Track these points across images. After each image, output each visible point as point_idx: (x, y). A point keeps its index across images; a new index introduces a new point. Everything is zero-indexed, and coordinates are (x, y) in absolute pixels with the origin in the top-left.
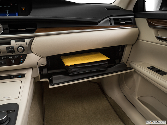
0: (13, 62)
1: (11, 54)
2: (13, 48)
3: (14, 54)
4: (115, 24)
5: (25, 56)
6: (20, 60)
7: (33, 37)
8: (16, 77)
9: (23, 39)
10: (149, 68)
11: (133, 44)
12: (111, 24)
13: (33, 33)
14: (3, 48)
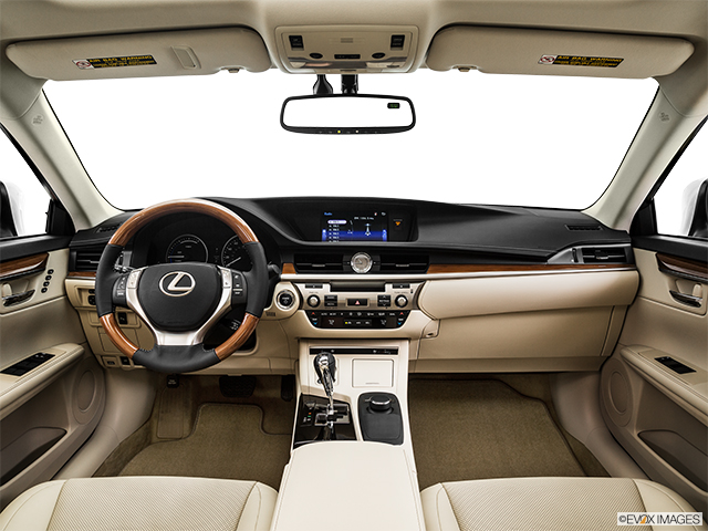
0: (384, 322)
1: (384, 308)
2: (388, 298)
3: (389, 308)
4: (586, 260)
5: (406, 314)
6: (397, 321)
7: (424, 280)
8: (380, 352)
9: (406, 283)
10: (658, 360)
11: (629, 307)
12: (576, 261)
13: (425, 273)
14: (372, 296)
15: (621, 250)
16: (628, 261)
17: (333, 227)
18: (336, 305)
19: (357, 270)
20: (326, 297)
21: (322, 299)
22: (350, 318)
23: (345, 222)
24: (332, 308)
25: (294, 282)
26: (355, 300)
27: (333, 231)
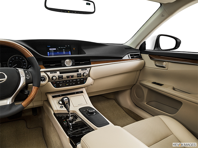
0: (79, 83)
1: (79, 78)
2: (80, 74)
3: (81, 78)
4: (131, 58)
5: (86, 80)
6: (84, 82)
7: (90, 67)
8: (77, 93)
9: (85, 69)
10: (153, 83)
11: (141, 70)
12: (129, 58)
13: (90, 64)
14: (75, 74)
15: (138, 55)
16: (140, 58)
17: (51, 51)
18: (63, 79)
19: (67, 65)
20: (58, 76)
21: (57, 77)
22: (68, 83)
23: (55, 49)
24: (61, 80)
25: (45, 72)
26: (69, 76)
27: (51, 53)
